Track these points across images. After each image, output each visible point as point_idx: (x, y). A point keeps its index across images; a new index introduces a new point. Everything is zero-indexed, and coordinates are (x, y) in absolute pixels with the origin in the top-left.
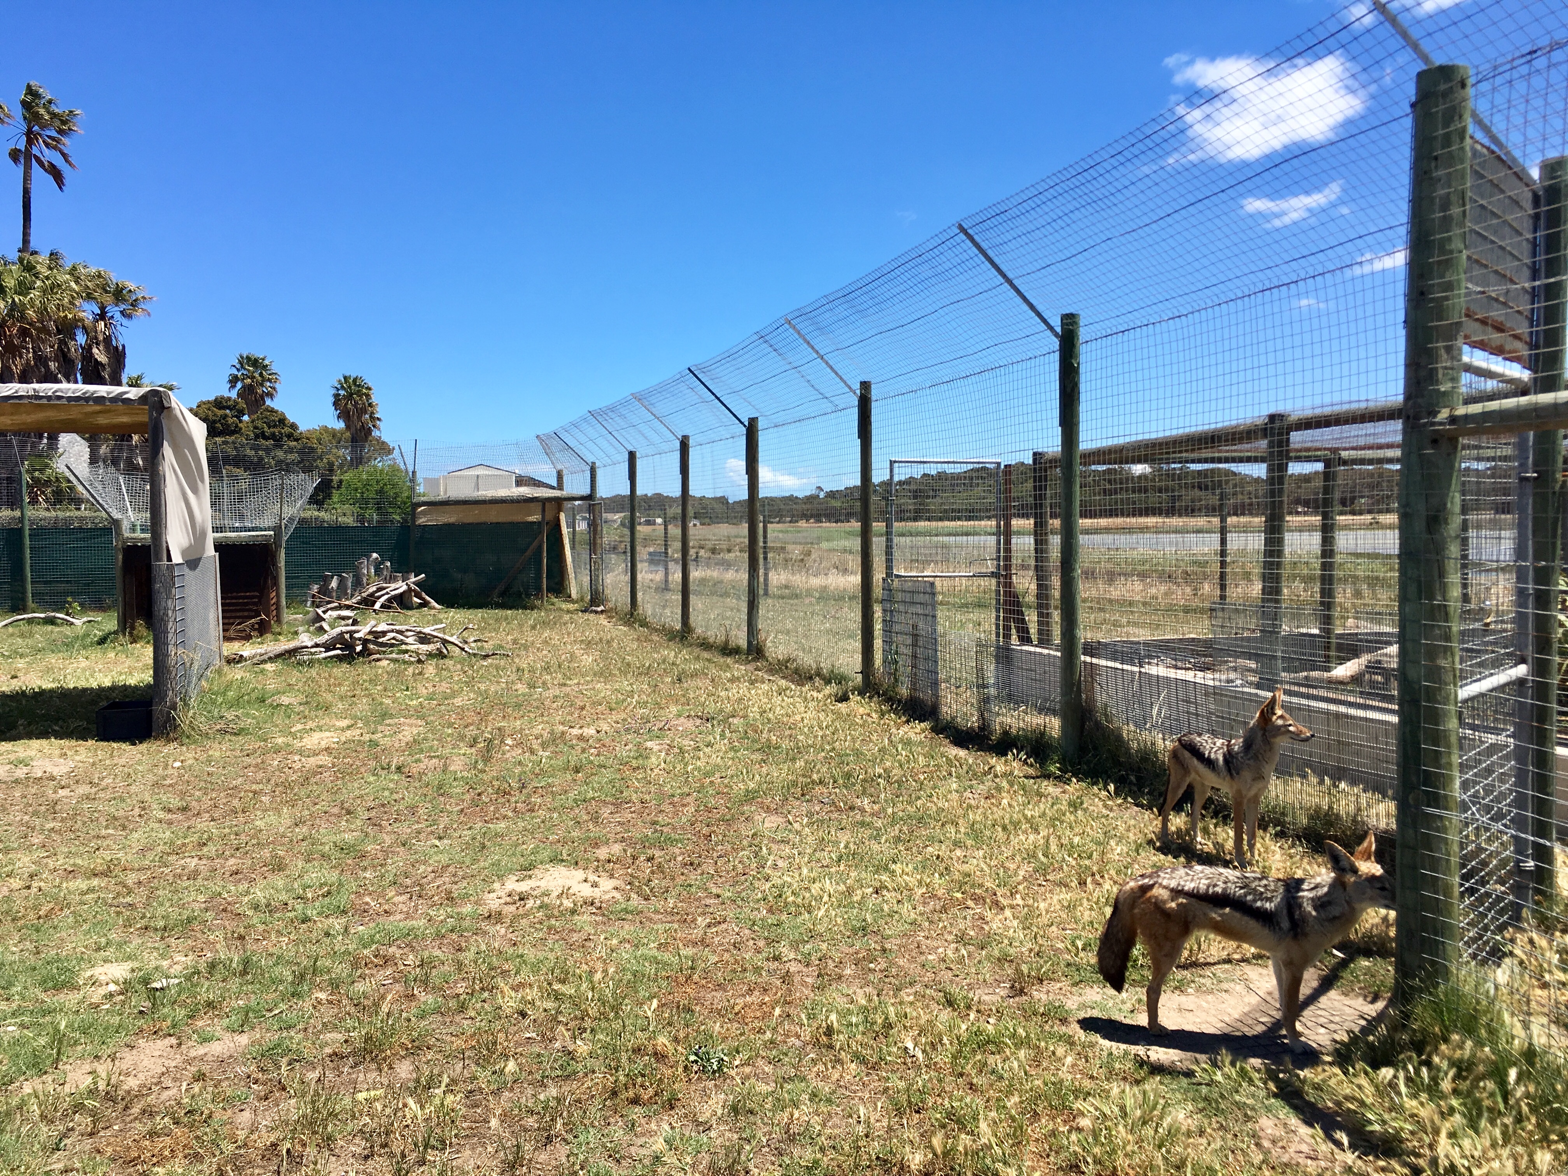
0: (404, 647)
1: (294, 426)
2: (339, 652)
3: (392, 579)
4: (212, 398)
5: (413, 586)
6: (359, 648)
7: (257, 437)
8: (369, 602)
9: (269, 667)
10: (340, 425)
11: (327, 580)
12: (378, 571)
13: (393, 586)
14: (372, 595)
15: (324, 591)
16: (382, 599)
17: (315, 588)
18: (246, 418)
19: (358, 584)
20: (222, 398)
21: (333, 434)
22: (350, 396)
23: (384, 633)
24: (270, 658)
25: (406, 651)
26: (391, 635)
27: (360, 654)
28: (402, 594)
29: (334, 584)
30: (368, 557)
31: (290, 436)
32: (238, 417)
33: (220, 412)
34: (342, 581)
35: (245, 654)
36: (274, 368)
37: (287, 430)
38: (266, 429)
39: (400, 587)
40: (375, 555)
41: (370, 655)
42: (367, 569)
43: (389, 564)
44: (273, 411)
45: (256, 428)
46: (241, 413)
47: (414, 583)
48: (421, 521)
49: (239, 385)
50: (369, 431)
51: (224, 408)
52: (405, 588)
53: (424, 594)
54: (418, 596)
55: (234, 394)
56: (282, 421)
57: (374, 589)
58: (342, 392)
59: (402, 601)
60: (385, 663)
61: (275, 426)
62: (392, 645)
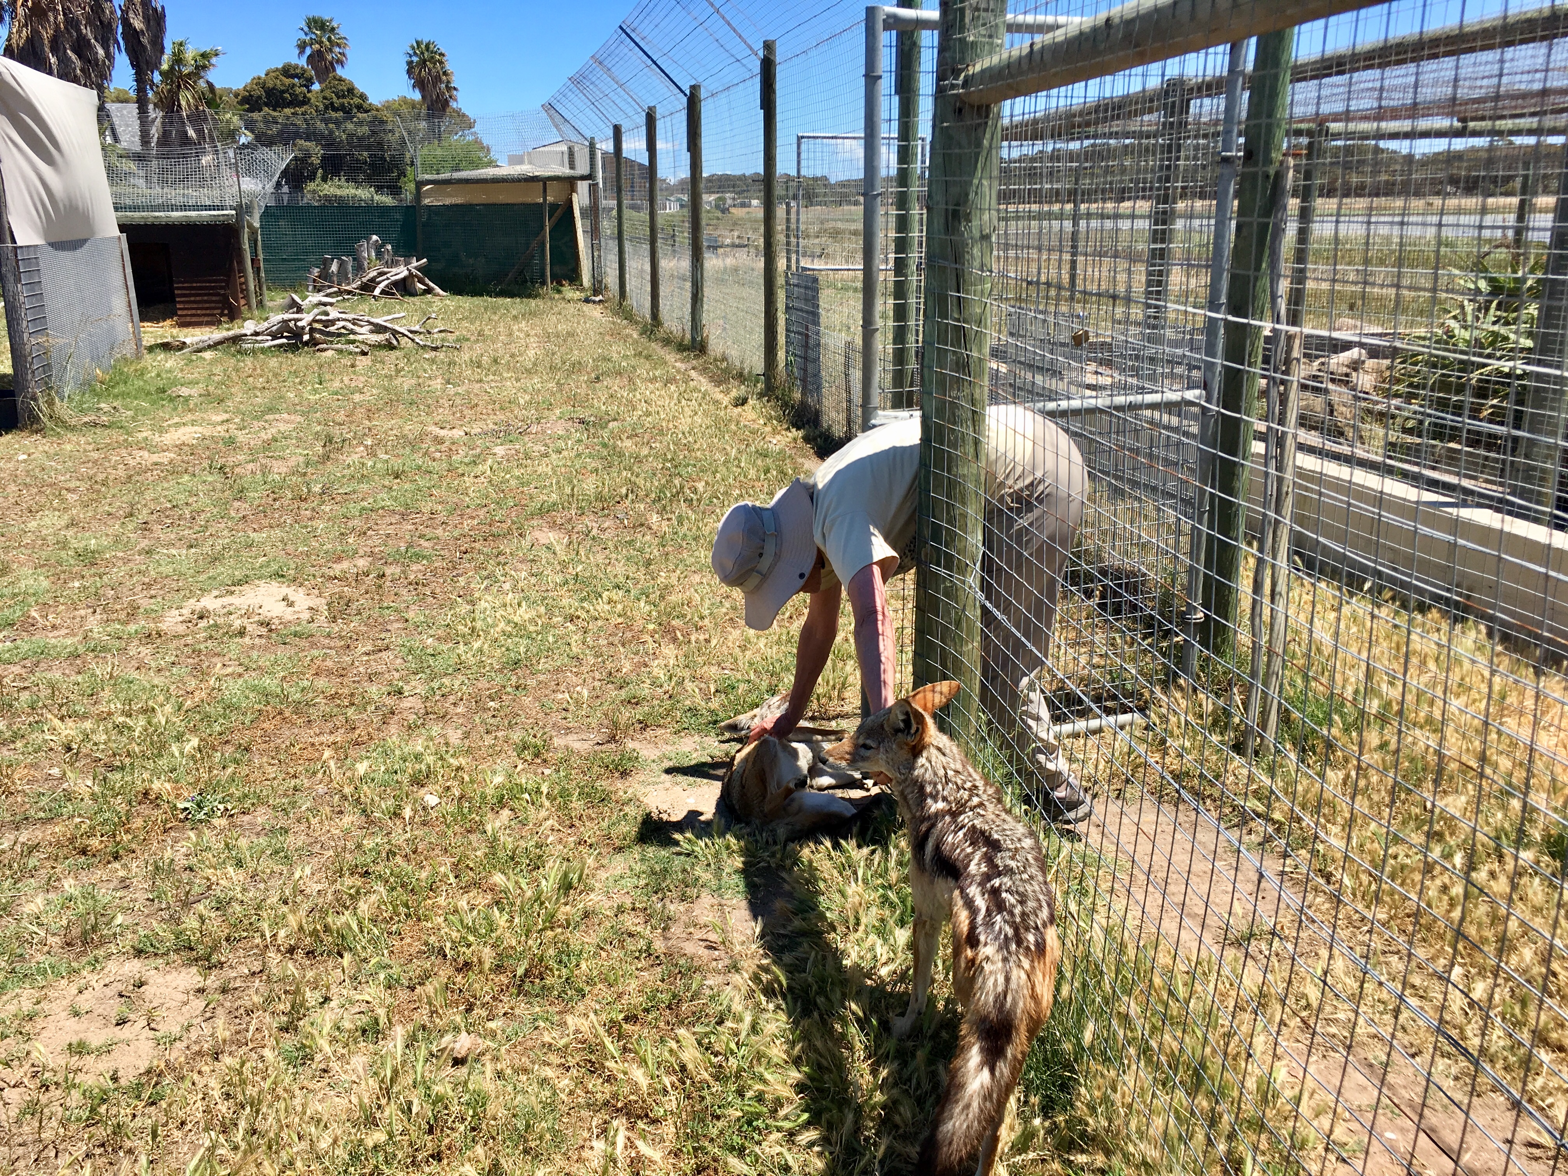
0: (352, 337)
1: (363, 97)
2: (284, 341)
3: (394, 264)
4: (280, 66)
5: (414, 271)
6: (306, 337)
7: (326, 108)
8: (367, 287)
9: (208, 355)
10: (417, 96)
11: (326, 264)
12: (379, 255)
13: (394, 270)
14: (373, 280)
15: (325, 275)
16: (382, 285)
17: (316, 271)
18: (316, 87)
19: (359, 268)
20: (290, 65)
21: (413, 105)
22: (423, 63)
23: (332, 322)
24: (210, 347)
25: (353, 342)
26: (340, 324)
27: (306, 344)
28: (404, 279)
29: (334, 268)
30: (368, 240)
31: (359, 107)
32: (307, 87)
33: (288, 81)
34: (342, 264)
35: (188, 341)
36: (341, 32)
37: (356, 101)
38: (335, 99)
39: (400, 272)
40: (375, 238)
41: (316, 345)
42: (367, 253)
43: (389, 247)
44: (341, 80)
45: (325, 98)
46: (309, 82)
47: (418, 268)
48: (427, 201)
49: (308, 51)
50: (446, 104)
51: (293, 76)
52: (406, 273)
53: (427, 280)
54: (421, 282)
55: (303, 62)
56: (351, 91)
57: (375, 273)
58: (415, 59)
59: (404, 288)
60: (330, 353)
61: (344, 97)
62: (339, 335)
